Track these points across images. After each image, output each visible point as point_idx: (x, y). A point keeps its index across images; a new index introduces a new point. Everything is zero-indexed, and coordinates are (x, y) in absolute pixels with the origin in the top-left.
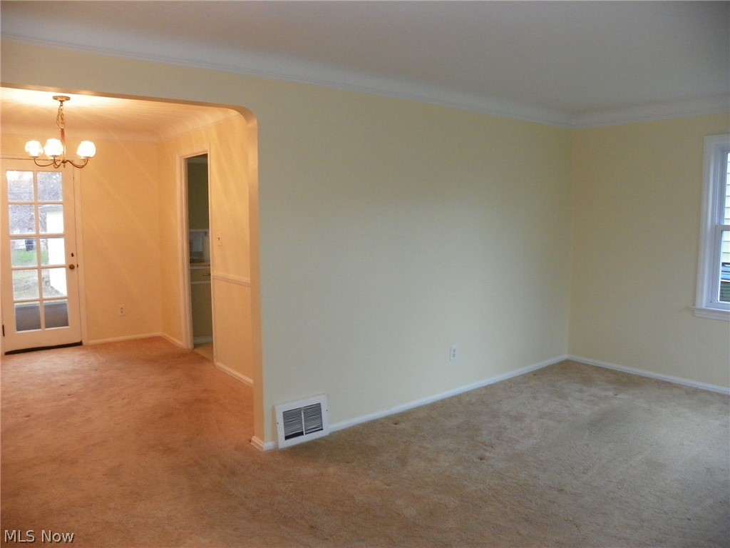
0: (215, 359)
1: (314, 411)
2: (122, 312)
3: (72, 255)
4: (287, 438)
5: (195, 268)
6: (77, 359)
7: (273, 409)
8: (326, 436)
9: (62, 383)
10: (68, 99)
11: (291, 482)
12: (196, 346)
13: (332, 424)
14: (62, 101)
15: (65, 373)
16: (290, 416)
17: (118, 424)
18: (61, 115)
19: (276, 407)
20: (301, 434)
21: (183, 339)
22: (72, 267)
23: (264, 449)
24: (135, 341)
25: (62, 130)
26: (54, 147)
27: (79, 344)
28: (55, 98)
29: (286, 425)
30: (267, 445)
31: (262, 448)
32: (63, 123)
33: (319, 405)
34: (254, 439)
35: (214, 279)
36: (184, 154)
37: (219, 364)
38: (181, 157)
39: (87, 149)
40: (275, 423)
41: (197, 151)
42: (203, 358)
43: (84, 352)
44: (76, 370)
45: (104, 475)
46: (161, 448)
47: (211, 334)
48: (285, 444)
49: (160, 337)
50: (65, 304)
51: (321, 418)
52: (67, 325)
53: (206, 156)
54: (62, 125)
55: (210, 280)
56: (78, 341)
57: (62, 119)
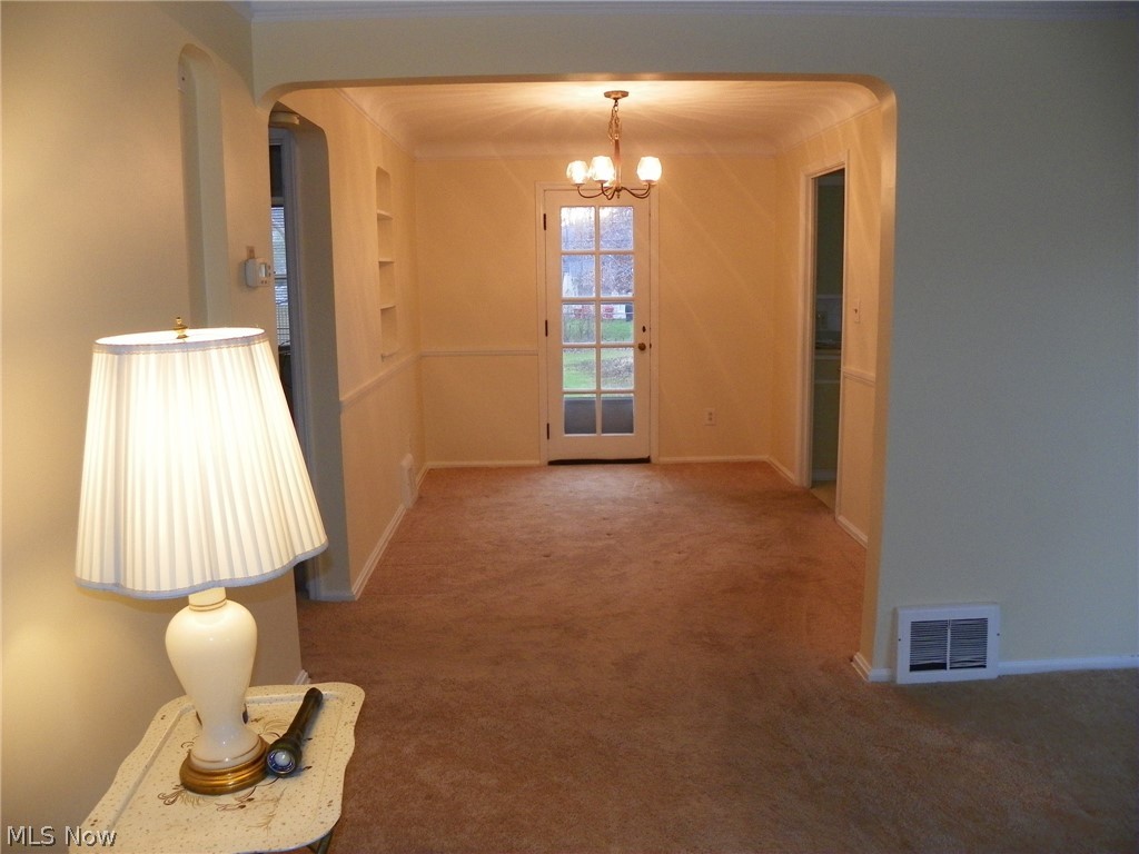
0: (837, 510)
1: (973, 633)
2: (711, 419)
3: (644, 329)
4: (914, 668)
5: (823, 358)
6: (636, 484)
7: (895, 614)
8: (990, 681)
9: (605, 516)
10: (625, 94)
11: (897, 750)
12: (815, 483)
13: (1005, 659)
14: (616, 99)
15: (614, 501)
16: (924, 633)
17: (660, 590)
18: (614, 120)
19: (900, 612)
20: (942, 666)
21: (795, 471)
22: (642, 347)
23: (870, 680)
24: (726, 464)
25: (617, 142)
26: (603, 169)
27: (646, 461)
28: (608, 95)
29: (915, 646)
30: (875, 672)
31: (866, 676)
32: (617, 132)
33: (984, 622)
34: (859, 657)
35: (845, 377)
36: (811, 171)
37: (841, 519)
38: (807, 176)
39: (650, 169)
40: (894, 640)
41: (830, 164)
42: (822, 504)
43: (650, 473)
44: (629, 498)
45: (613, 664)
46: (708, 640)
47: (835, 469)
48: (906, 677)
49: (764, 462)
50: (631, 401)
51: (984, 644)
52: (632, 432)
53: (841, 172)
54: (618, 135)
55: (839, 379)
56: (646, 456)
57: (617, 126)
